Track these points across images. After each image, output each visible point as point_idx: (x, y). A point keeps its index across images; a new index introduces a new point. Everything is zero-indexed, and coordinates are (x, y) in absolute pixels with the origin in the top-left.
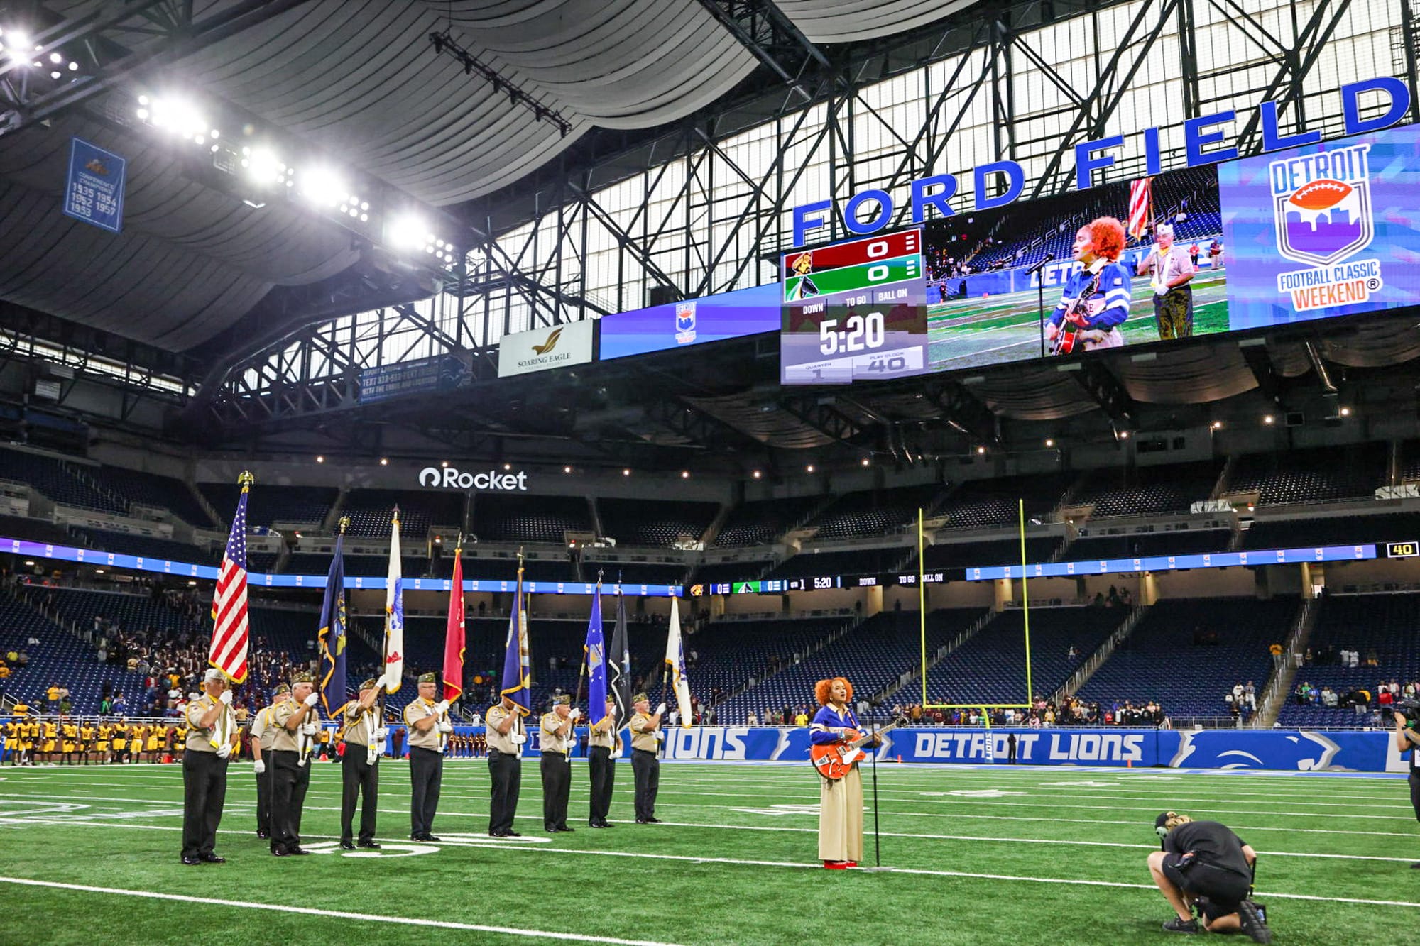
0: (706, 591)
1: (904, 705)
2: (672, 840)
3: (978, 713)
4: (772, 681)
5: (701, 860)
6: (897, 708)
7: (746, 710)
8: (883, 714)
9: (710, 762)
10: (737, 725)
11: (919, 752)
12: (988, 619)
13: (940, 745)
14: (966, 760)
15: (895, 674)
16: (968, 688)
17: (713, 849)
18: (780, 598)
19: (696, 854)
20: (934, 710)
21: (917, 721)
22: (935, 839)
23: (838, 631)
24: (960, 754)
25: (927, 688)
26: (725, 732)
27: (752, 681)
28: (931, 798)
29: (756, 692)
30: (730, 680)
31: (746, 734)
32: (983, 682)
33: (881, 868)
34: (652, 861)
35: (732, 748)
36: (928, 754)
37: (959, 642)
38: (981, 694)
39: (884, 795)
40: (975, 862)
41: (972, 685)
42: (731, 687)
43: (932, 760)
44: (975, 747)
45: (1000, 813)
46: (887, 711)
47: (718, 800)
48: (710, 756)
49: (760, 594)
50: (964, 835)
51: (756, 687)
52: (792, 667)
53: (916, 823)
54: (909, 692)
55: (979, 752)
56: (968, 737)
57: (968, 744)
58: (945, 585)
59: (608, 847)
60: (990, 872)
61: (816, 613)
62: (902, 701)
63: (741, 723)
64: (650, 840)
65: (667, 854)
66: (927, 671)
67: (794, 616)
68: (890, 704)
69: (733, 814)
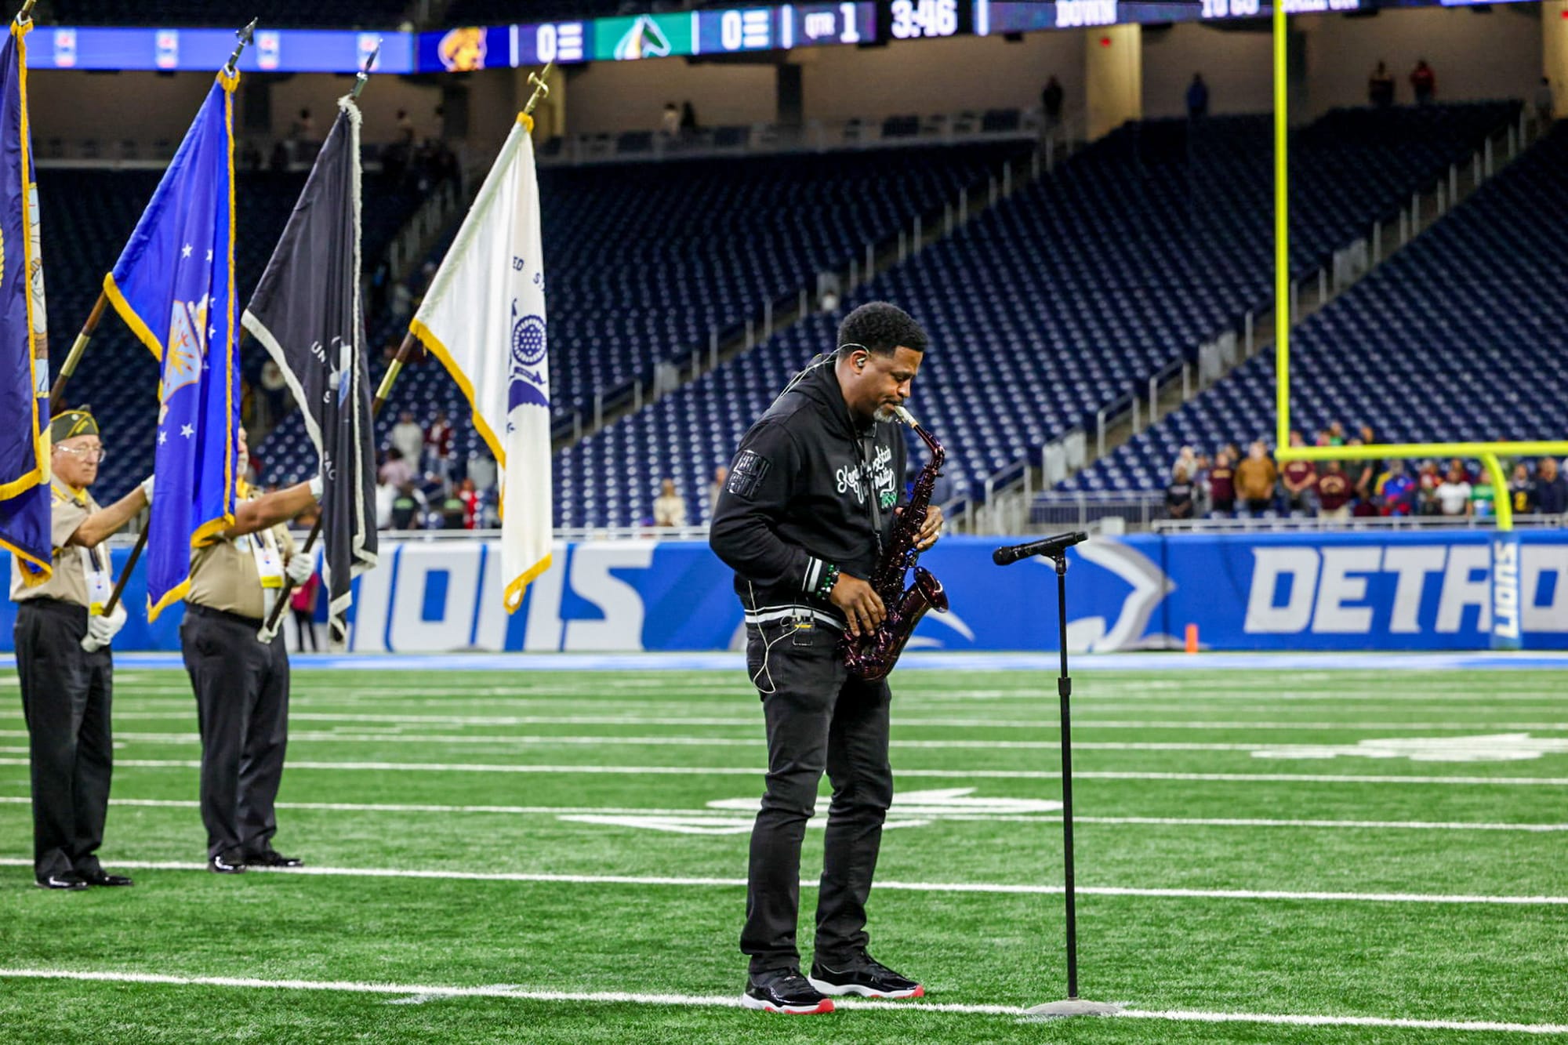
0: (497, 47)
1: (1210, 449)
2: (331, 925)
3: (1471, 473)
4: (739, 373)
5: (423, 991)
6: (1188, 461)
7: (645, 476)
8: (1134, 484)
9: (514, 661)
10: (613, 528)
11: (1261, 617)
12: (1516, 142)
13: (1337, 587)
14: (1428, 639)
15: (1180, 340)
16: (1440, 389)
17: (480, 954)
18: (767, 74)
19: (413, 973)
20: (1319, 467)
21: (1257, 507)
22: (1288, 904)
23: (977, 192)
24: (1404, 619)
25: (1294, 391)
26: (570, 552)
27: (666, 375)
28: (1290, 766)
29: (682, 414)
30: (586, 368)
31: (645, 562)
32: (1493, 367)
33: (1080, 1005)
34: (242, 999)
35: (592, 612)
36: (1291, 620)
37: (1409, 227)
38: (1485, 408)
39: (1097, 761)
40: (1423, 979)
41: (1453, 375)
42: (589, 398)
43: (1307, 640)
44: (1456, 595)
45: (1528, 810)
46: (1152, 471)
47: (521, 789)
48: (515, 639)
49: (692, 60)
50: (1396, 887)
51: (679, 394)
52: (809, 322)
53: (1229, 851)
54: (1231, 404)
55: (1471, 613)
56: (1431, 558)
57: (1434, 583)
58: (1365, 23)
59: (89, 955)
60: (1472, 1013)
61: (895, 126)
62: (1203, 434)
63: (625, 520)
64: (248, 929)
65: (307, 974)
66: (1295, 331)
67: (820, 139)
68: (1161, 447)
69: (567, 835)
